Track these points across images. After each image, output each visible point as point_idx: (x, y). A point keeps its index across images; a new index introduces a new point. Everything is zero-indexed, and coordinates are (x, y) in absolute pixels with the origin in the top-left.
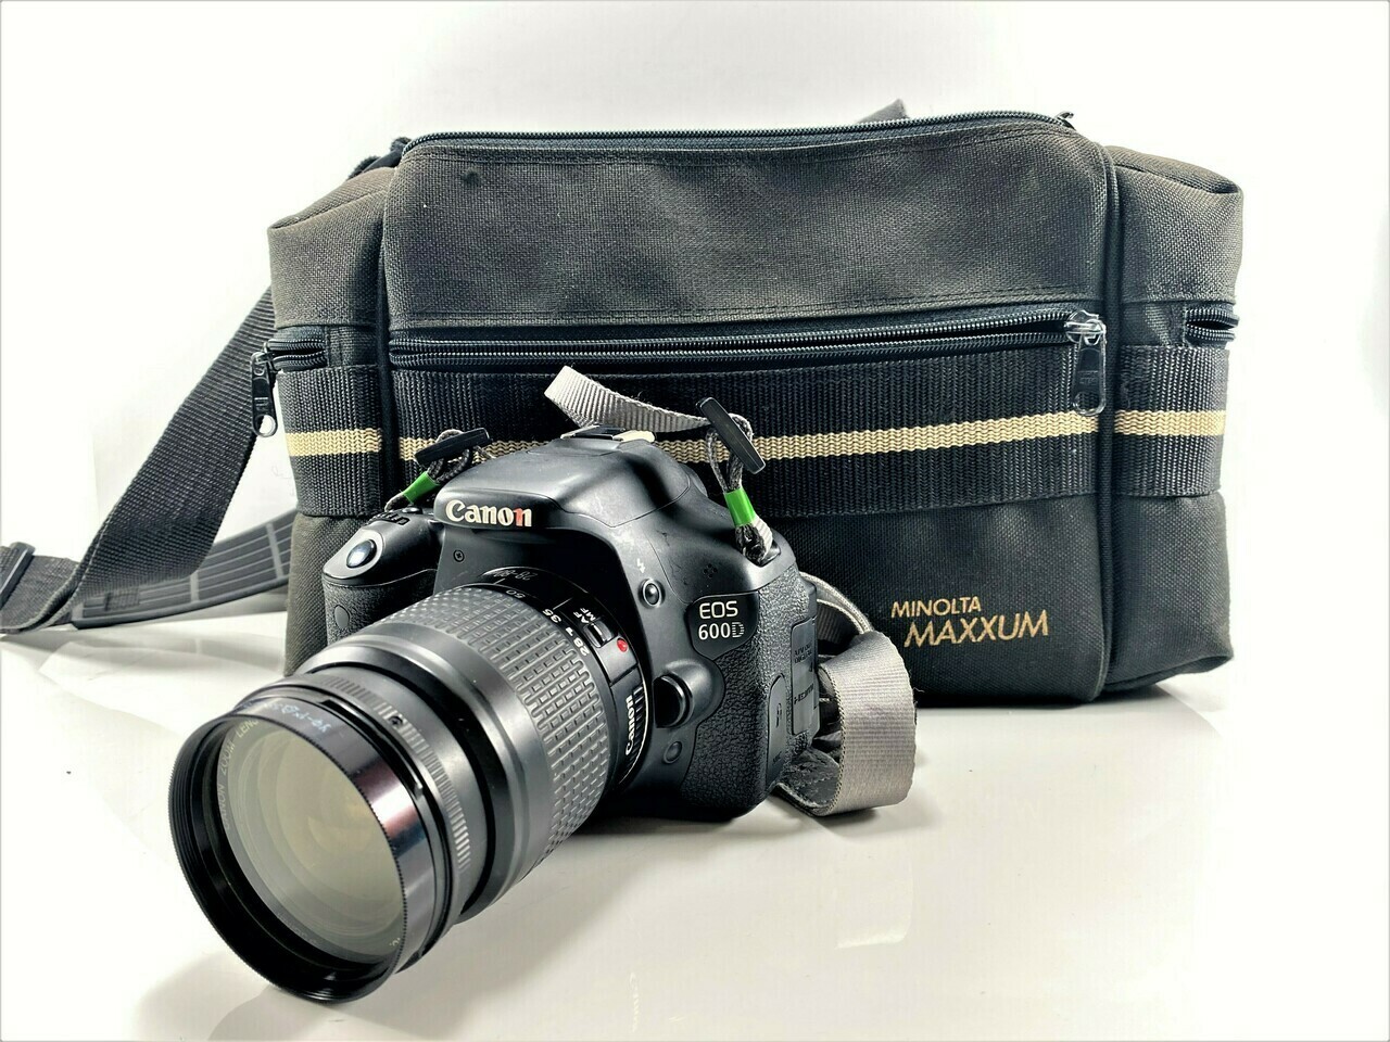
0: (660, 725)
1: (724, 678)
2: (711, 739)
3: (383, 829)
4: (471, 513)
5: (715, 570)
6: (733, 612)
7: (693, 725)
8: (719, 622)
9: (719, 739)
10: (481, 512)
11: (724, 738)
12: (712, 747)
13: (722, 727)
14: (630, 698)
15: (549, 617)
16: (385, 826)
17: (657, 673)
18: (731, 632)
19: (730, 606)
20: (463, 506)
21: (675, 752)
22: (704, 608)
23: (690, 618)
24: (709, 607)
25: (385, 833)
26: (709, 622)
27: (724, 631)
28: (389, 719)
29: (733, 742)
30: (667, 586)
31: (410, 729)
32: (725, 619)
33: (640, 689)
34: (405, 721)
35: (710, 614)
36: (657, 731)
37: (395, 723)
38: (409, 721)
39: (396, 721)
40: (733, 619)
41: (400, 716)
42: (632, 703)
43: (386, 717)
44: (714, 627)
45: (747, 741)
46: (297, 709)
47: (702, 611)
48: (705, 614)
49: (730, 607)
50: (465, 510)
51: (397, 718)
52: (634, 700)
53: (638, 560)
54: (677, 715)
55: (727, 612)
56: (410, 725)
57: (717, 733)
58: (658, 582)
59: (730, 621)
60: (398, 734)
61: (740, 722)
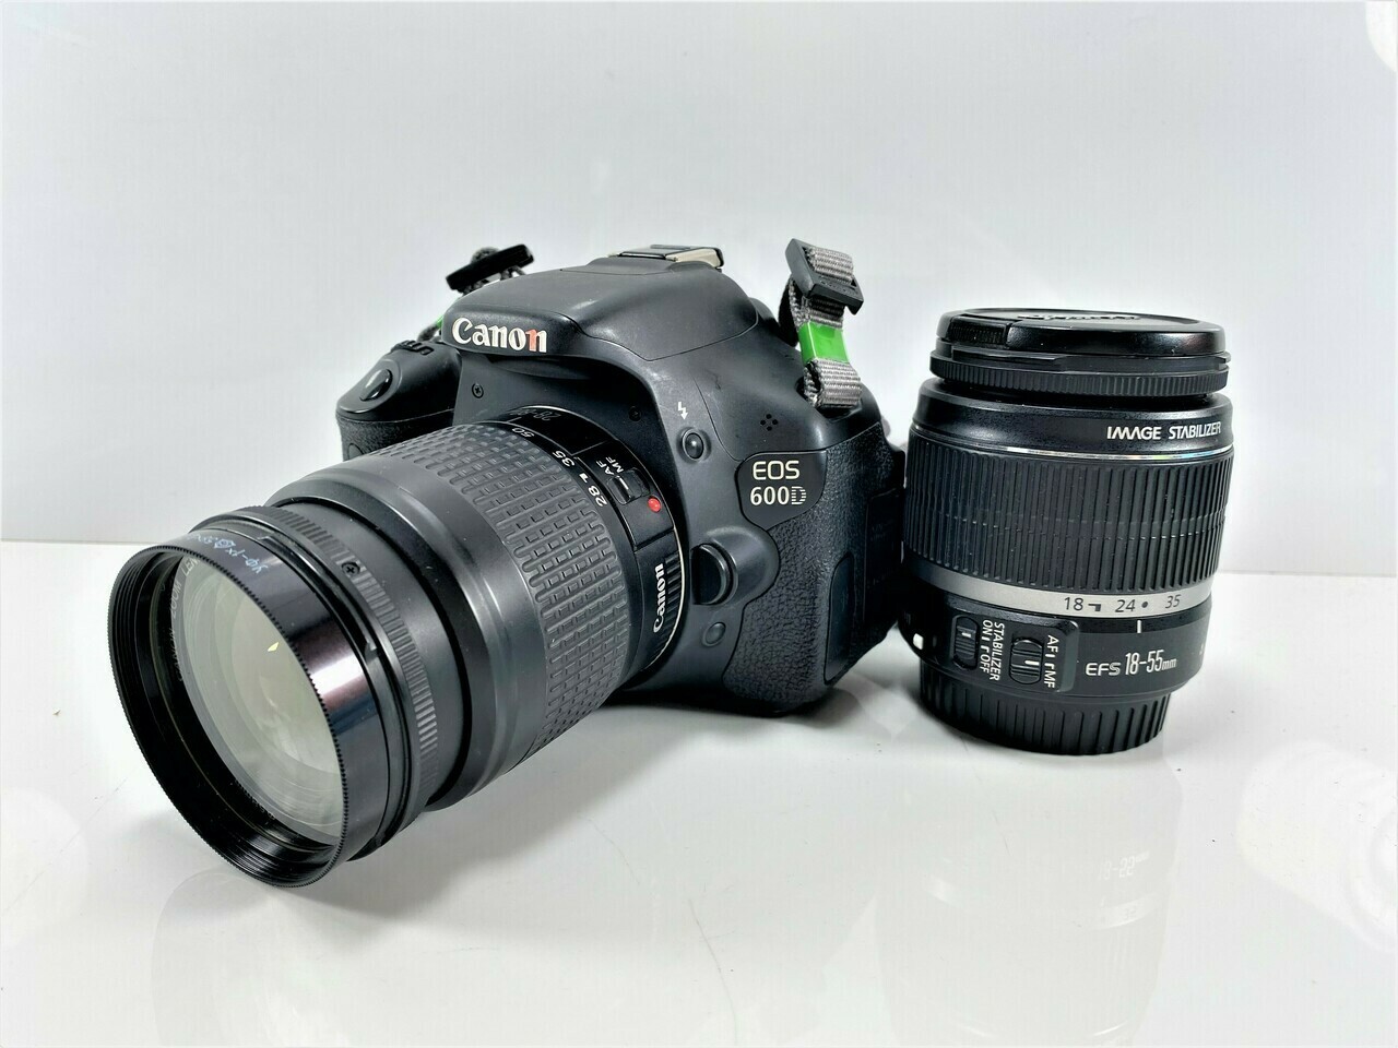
0: (698, 602)
1: (779, 553)
2: (761, 622)
3: (320, 700)
4: (479, 334)
5: (775, 422)
6: (794, 473)
7: (740, 603)
8: (776, 485)
9: (769, 623)
10: (490, 333)
11: (776, 621)
12: (761, 631)
13: (774, 610)
14: (661, 566)
15: (560, 460)
16: (322, 697)
17: (695, 540)
18: (790, 499)
19: (791, 466)
20: (470, 326)
21: (716, 635)
22: (759, 467)
23: (741, 478)
24: (765, 467)
25: (323, 705)
26: (764, 484)
27: (782, 497)
28: (343, 565)
29: (787, 627)
30: (714, 437)
31: (367, 580)
32: (783, 482)
33: (676, 556)
34: (363, 569)
35: (765, 474)
36: (693, 608)
37: (350, 570)
38: (368, 570)
39: (352, 568)
40: (794, 482)
41: (358, 563)
42: (662, 573)
43: (339, 563)
44: (770, 491)
45: (803, 627)
46: (233, 544)
47: (755, 471)
48: (759, 474)
49: (790, 468)
50: (473, 331)
51: (355, 564)
52: (665, 569)
53: (680, 404)
54: (718, 593)
55: (787, 473)
56: (369, 575)
57: (767, 616)
58: (703, 432)
59: (789, 484)
60: (353, 585)
61: (796, 605)
